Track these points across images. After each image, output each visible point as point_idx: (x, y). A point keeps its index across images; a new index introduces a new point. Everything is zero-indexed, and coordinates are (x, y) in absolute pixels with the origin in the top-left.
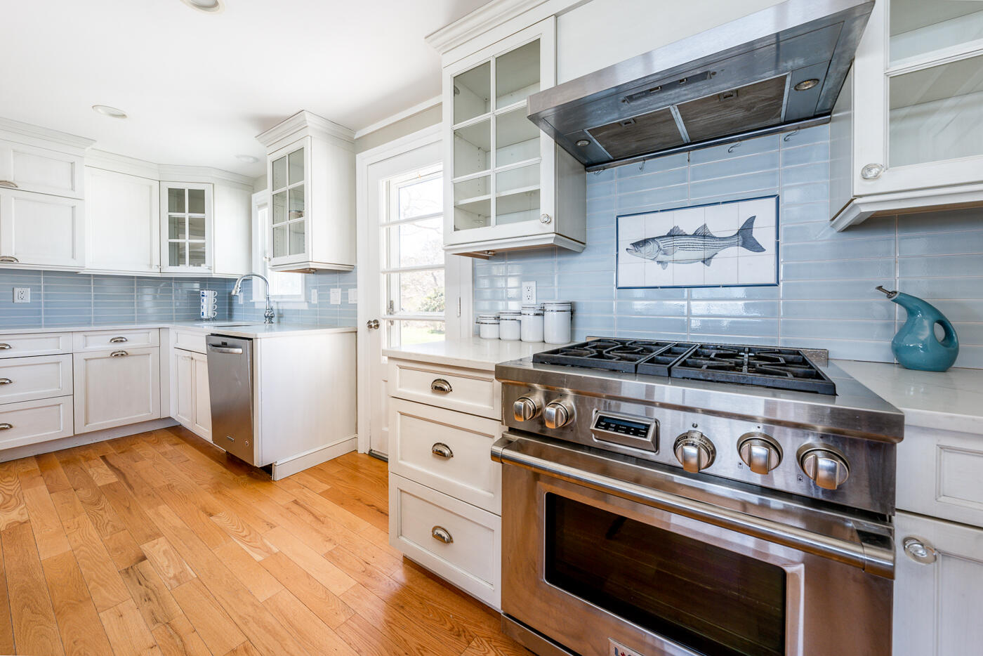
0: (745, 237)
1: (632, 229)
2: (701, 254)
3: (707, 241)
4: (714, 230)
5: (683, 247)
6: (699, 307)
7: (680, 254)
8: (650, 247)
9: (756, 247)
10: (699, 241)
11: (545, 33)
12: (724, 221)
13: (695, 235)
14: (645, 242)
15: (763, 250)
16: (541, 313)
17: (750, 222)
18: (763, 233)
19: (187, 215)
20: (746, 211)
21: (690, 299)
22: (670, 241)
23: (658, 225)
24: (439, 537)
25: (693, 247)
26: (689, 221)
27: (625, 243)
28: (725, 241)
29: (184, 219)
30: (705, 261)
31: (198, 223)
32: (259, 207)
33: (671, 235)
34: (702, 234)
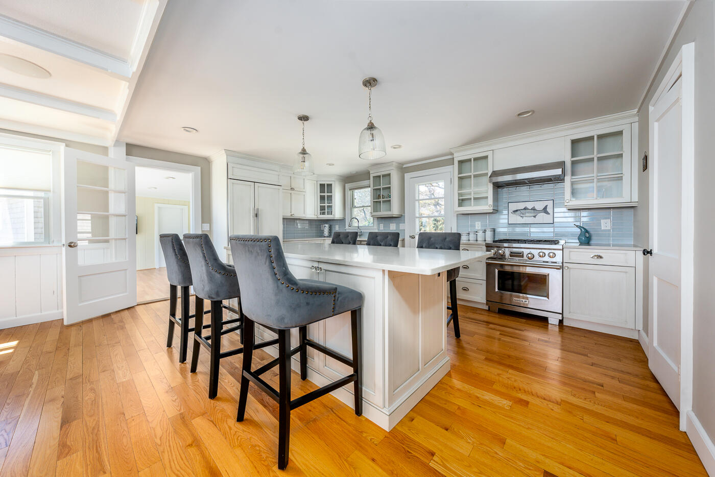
0: (545, 210)
1: (513, 207)
2: (533, 215)
3: (535, 211)
4: (537, 208)
5: (528, 213)
6: (533, 230)
7: (527, 215)
8: (519, 212)
9: (548, 213)
10: (533, 211)
11: (490, 154)
12: (539, 206)
13: (531, 209)
14: (517, 211)
15: (549, 214)
16: (485, 231)
17: (546, 207)
18: (549, 210)
19: (326, 194)
20: (546, 203)
21: (530, 227)
22: (524, 211)
23: (521, 206)
24: (464, 289)
25: (531, 213)
26: (530, 205)
28: (540, 211)
29: (325, 196)
30: (535, 217)
31: (330, 198)
32: (350, 190)
33: (525, 209)
34: (534, 209)
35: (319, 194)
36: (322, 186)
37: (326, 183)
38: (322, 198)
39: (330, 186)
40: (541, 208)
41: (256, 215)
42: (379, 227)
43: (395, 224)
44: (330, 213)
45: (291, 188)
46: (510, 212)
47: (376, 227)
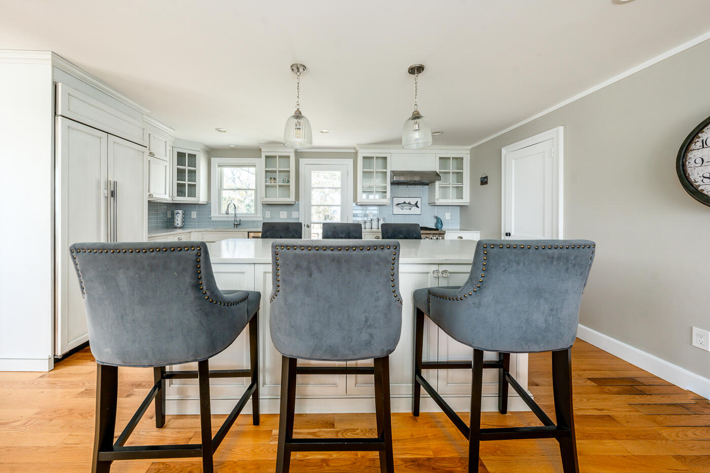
0: (416, 205)
2: (410, 208)
5: (406, 206)
7: (406, 208)
8: (400, 205)
9: (418, 207)
10: (409, 205)
11: (389, 156)
12: (413, 201)
17: (417, 202)
18: (419, 205)
19: (187, 168)
22: (404, 204)
27: (395, 204)
28: (413, 205)
29: (185, 170)
30: (410, 209)
31: (193, 173)
32: (219, 166)
33: (404, 203)
34: (409, 203)
35: (176, 167)
36: (181, 156)
37: (187, 152)
38: (181, 173)
39: (192, 157)
40: (413, 202)
41: (113, 194)
42: (264, 214)
43: (286, 212)
44: (192, 194)
45: (150, 153)
46: (394, 205)
47: (260, 214)
